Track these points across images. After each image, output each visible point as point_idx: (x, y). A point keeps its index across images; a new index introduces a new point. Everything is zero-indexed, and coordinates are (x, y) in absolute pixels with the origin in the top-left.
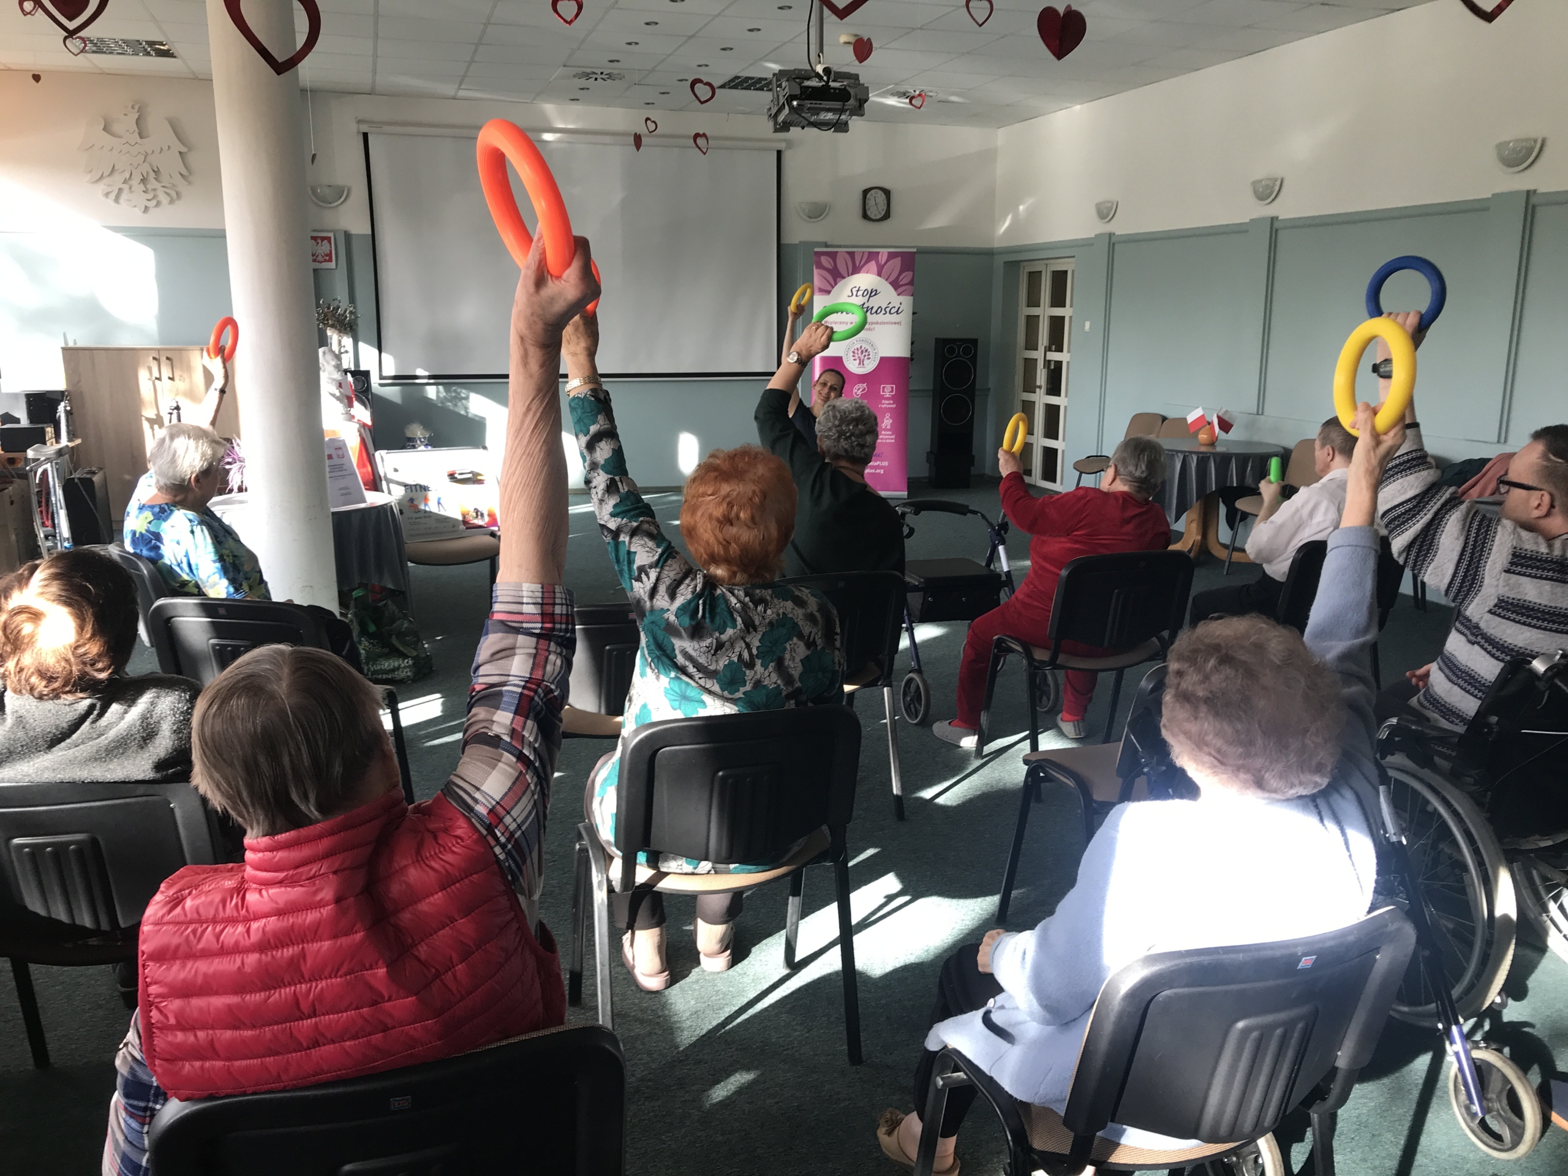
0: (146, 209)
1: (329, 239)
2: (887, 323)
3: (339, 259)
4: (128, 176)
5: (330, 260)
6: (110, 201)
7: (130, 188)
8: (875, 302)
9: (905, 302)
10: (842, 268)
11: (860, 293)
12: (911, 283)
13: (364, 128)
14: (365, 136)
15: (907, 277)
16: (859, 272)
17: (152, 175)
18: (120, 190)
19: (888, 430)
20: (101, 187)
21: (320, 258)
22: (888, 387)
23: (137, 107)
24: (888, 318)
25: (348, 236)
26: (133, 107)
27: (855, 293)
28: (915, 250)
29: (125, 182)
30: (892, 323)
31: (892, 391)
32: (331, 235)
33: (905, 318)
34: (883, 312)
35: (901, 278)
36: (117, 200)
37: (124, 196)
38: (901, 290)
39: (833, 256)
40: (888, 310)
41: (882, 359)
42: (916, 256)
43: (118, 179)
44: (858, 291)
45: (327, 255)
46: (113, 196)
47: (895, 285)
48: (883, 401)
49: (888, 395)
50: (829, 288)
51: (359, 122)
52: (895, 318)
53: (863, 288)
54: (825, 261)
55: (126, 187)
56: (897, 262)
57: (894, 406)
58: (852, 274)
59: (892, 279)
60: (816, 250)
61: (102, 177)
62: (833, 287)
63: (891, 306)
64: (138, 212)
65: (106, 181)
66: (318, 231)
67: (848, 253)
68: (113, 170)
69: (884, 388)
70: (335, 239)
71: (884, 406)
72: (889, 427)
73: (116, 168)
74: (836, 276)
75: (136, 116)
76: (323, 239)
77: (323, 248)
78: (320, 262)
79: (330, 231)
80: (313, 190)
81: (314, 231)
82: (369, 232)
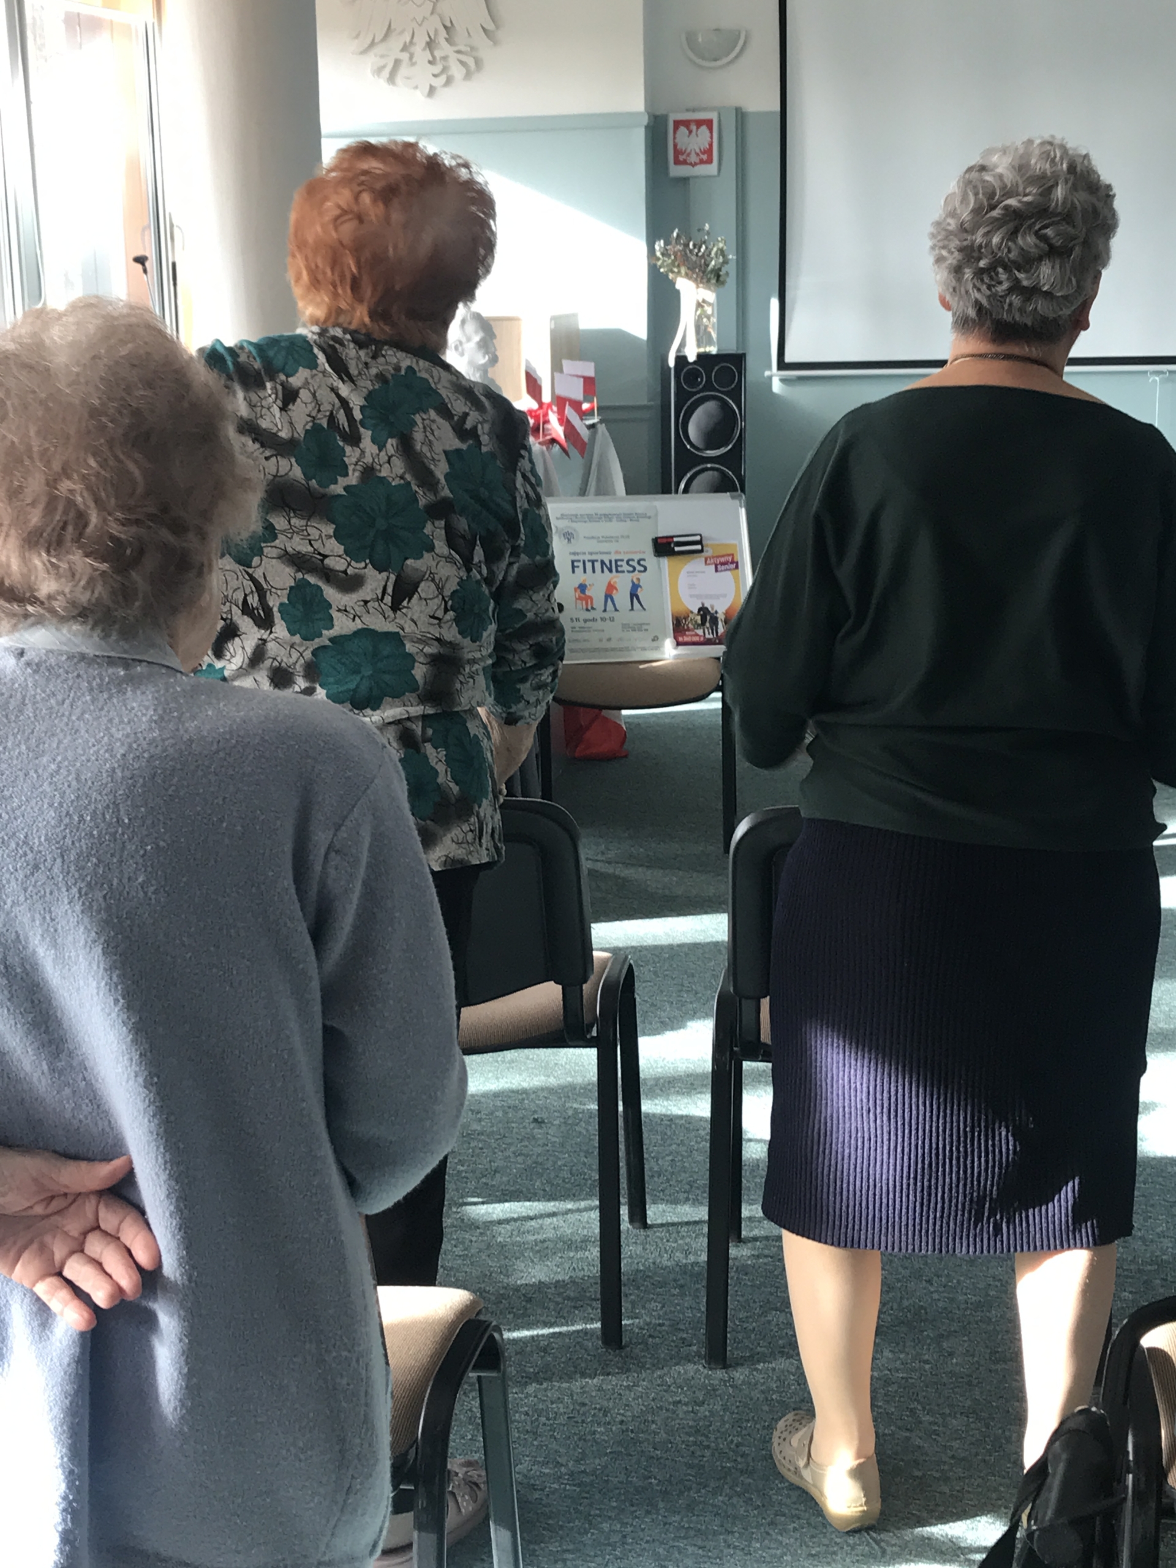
0: (432, 91)
1: (709, 123)
3: (725, 158)
4: (408, 39)
6: (382, 83)
17: (443, 33)
18: (397, 63)
20: (371, 60)
21: (693, 159)
25: (741, 116)
29: (405, 49)
32: (713, 116)
36: (391, 79)
37: (404, 71)
43: (395, 44)
45: (704, 153)
61: (372, 44)
64: (419, 96)
65: (379, 49)
66: (694, 110)
68: (389, 30)
70: (720, 121)
76: (699, 123)
77: (695, 142)
78: (694, 165)
79: (712, 109)
80: (691, 39)
81: (688, 110)
82: (777, 108)
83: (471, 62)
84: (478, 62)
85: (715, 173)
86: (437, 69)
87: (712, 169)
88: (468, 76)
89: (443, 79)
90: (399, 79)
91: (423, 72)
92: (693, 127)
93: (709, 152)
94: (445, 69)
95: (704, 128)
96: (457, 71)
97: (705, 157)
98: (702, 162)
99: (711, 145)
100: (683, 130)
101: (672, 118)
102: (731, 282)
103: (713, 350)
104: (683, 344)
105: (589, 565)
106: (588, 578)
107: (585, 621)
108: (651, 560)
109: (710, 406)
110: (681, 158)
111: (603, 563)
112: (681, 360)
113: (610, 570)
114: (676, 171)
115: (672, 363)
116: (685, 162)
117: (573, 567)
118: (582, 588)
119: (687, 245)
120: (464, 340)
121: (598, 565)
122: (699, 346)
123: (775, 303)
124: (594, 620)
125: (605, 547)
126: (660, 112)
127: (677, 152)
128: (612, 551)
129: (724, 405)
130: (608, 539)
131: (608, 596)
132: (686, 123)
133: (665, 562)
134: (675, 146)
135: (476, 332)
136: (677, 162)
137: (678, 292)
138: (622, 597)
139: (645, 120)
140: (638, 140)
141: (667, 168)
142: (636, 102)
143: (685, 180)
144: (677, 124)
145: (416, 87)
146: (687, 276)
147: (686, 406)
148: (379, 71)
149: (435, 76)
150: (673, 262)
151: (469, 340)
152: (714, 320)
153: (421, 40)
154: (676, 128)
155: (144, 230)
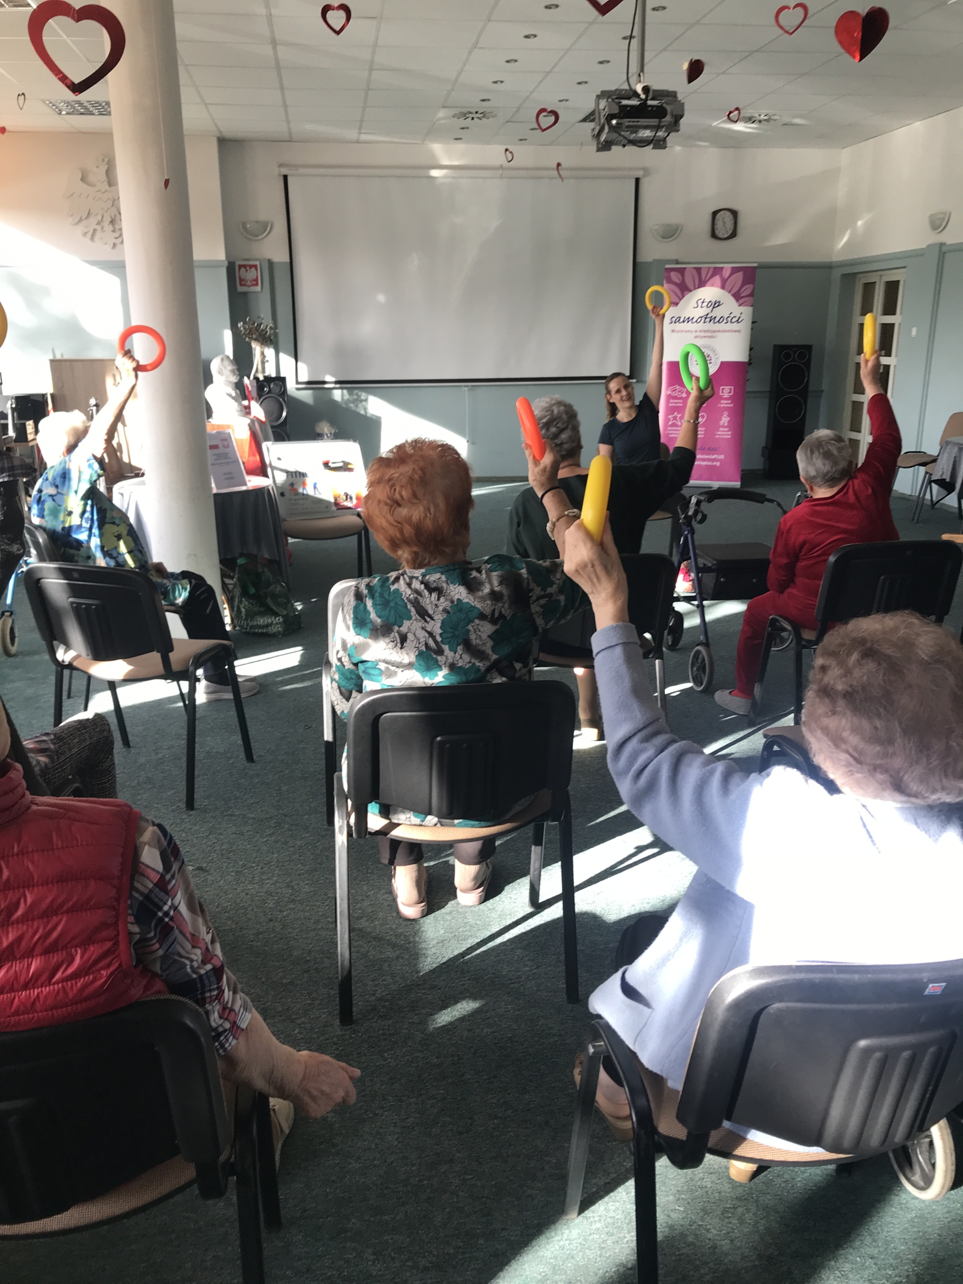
0: (115, 245)
1: (255, 266)
2: (729, 331)
3: (264, 285)
4: (100, 218)
5: (257, 284)
6: (87, 240)
7: (102, 228)
8: (718, 313)
9: (746, 312)
10: (689, 283)
11: (705, 304)
12: (752, 295)
13: (285, 171)
14: (285, 178)
15: (747, 290)
16: (704, 286)
17: (119, 216)
18: (95, 230)
19: (725, 427)
20: (80, 229)
21: (249, 283)
22: (727, 388)
23: (106, 160)
24: (729, 326)
25: (271, 263)
26: (103, 160)
27: (700, 304)
28: (755, 265)
29: (98, 223)
30: (732, 331)
31: (730, 392)
32: (257, 263)
33: (745, 327)
34: (725, 321)
35: (742, 291)
36: (92, 238)
37: (98, 235)
38: (741, 301)
39: (682, 271)
40: (729, 319)
41: (723, 363)
42: (758, 271)
43: (93, 221)
44: (703, 302)
45: (254, 280)
46: (89, 235)
47: (737, 296)
48: (722, 401)
49: (726, 395)
50: (676, 300)
51: (280, 166)
52: (735, 326)
53: (707, 300)
54: (674, 276)
55: (99, 227)
56: (740, 276)
57: (732, 405)
58: (698, 288)
59: (734, 291)
60: (667, 266)
61: (80, 220)
62: (681, 299)
63: (732, 316)
64: (108, 248)
65: (84, 223)
66: (248, 260)
67: (696, 269)
68: (89, 214)
69: (723, 389)
70: (261, 267)
71: (723, 405)
72: (726, 424)
73: (91, 212)
74: (684, 289)
75: (105, 167)
76: (251, 266)
77: (251, 274)
78: (250, 286)
79: (256, 260)
80: (244, 225)
81: (244, 260)
82: (288, 260)
85: (260, 290)
86: (117, 234)
87: (258, 288)
89: (120, 240)
90: (96, 239)
91: (110, 236)
92: (248, 268)
93: (256, 280)
94: (121, 235)
95: (253, 269)
97: (255, 283)
98: (253, 285)
99: (257, 277)
100: (243, 269)
101: (238, 263)
103: (269, 375)
109: (271, 401)
110: (243, 283)
114: (240, 289)
116: (244, 285)
119: (254, 325)
122: (264, 372)
126: (232, 260)
127: (241, 280)
129: (278, 401)
132: (245, 266)
134: (240, 277)
136: (241, 285)
137: (252, 347)
139: (226, 264)
140: (223, 273)
141: (237, 287)
142: (221, 255)
143: (245, 294)
144: (240, 267)
145: (106, 244)
146: (256, 340)
148: (85, 234)
149: (117, 238)
150: (249, 333)
153: (107, 219)
154: (240, 269)
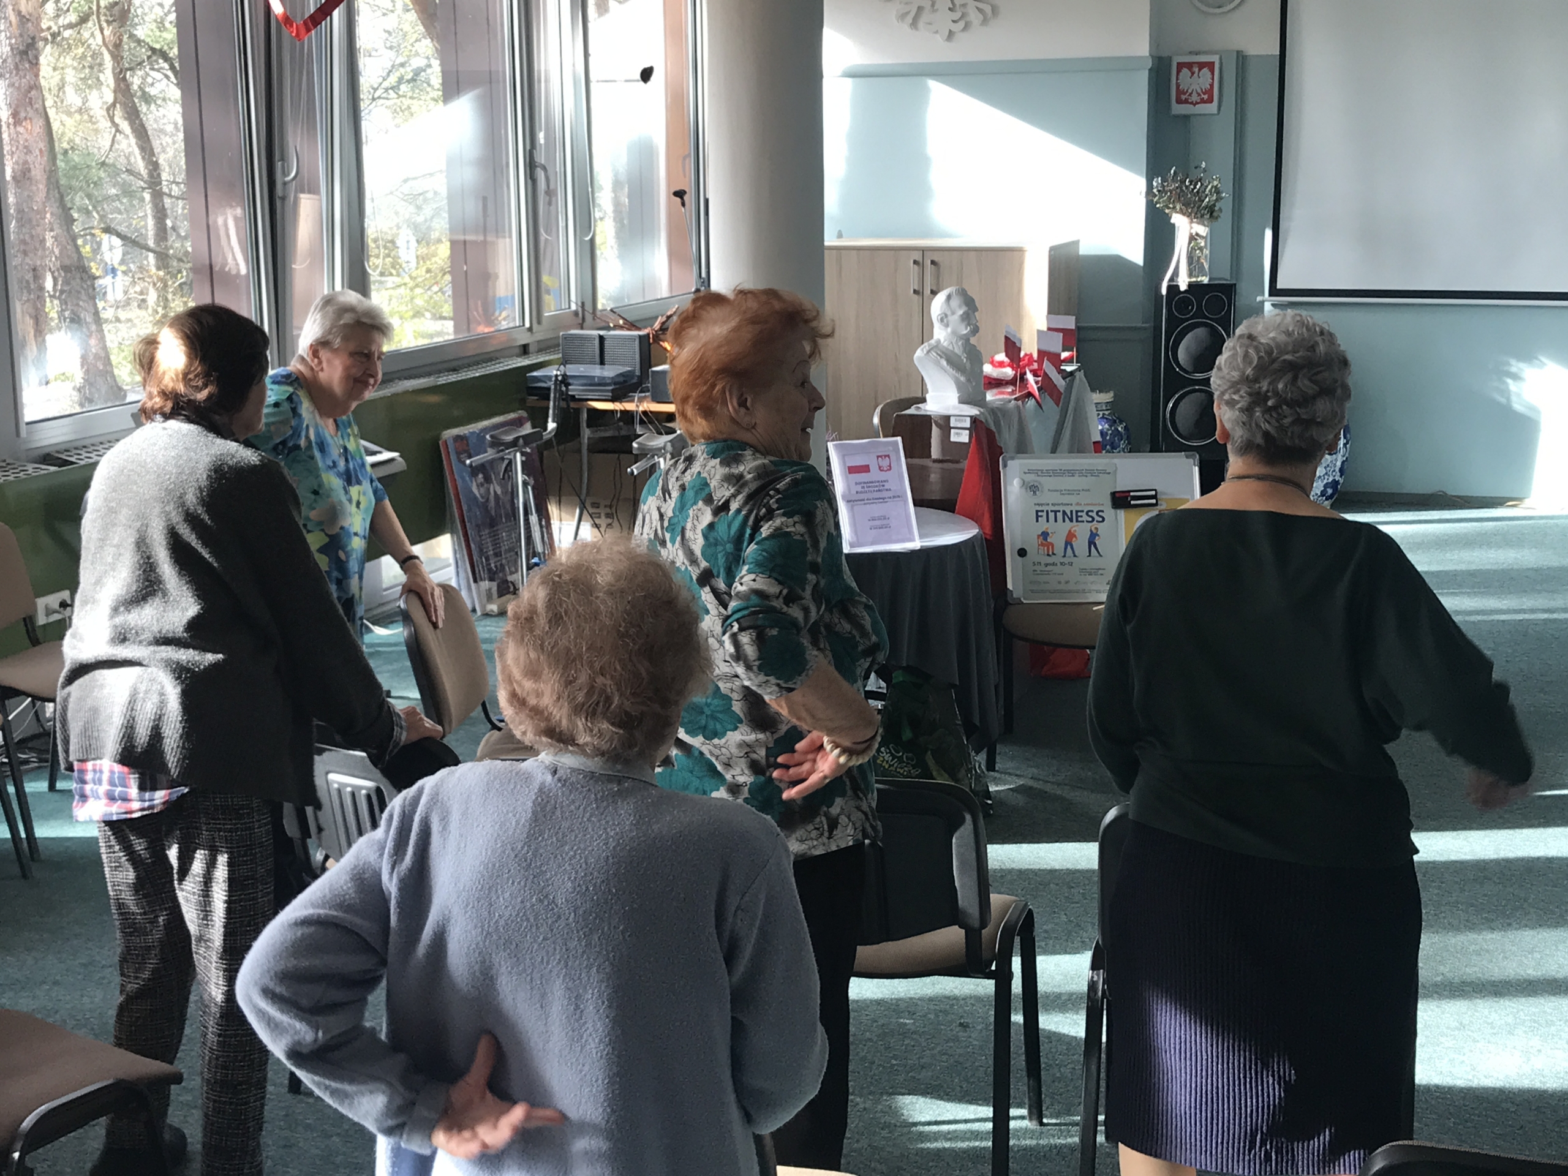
0: (951, 35)
1: (1210, 66)
3: (1225, 99)
5: (1210, 100)
6: (905, 27)
18: (920, 10)
20: (896, 7)
21: (1194, 98)
25: (1242, 59)
32: (1215, 59)
36: (914, 24)
45: (1205, 93)
46: (909, 19)
64: (939, 39)
66: (1197, 53)
70: (1221, 64)
76: (1202, 65)
77: (1197, 82)
78: (1195, 104)
79: (1215, 53)
81: (1191, 53)
82: (1277, 53)
83: (988, 9)
84: (995, 10)
85: (1216, 112)
86: (957, 15)
87: (1212, 108)
88: (985, 21)
89: (962, 24)
90: (921, 24)
91: (944, 19)
92: (1196, 70)
93: (1210, 92)
94: (963, 16)
95: (1205, 70)
96: (974, 17)
97: (1206, 97)
98: (1203, 101)
99: (1212, 85)
100: (1185, 71)
101: (1176, 60)
102: (1226, 217)
103: (1205, 280)
104: (1176, 273)
105: (1052, 515)
106: (1050, 527)
107: (1046, 565)
108: (1109, 512)
109: (1200, 332)
110: (1183, 97)
111: (1064, 513)
112: (1173, 289)
113: (1071, 520)
114: (1178, 109)
115: (1164, 291)
116: (1186, 102)
117: (1037, 517)
118: (1045, 535)
119: (1183, 182)
120: (949, 313)
121: (1060, 515)
122: (1190, 275)
123: (1268, 234)
124: (1054, 564)
125: (1066, 499)
126: (1165, 54)
127: (1179, 92)
128: (1073, 503)
129: (1214, 332)
130: (1070, 492)
131: (1068, 543)
132: (1189, 66)
133: (1122, 514)
134: (1178, 85)
135: (960, 307)
136: (1179, 101)
137: (1174, 225)
138: (1081, 544)
139: (1149, 63)
140: (1142, 81)
141: (1169, 107)
142: (1141, 48)
143: (1186, 118)
144: (1181, 66)
145: (937, 32)
146: (1182, 212)
147: (1177, 330)
148: (903, 16)
149: (954, 21)
150: (1170, 198)
151: (953, 313)
152: (1207, 252)
154: (1178, 72)
155: (684, 158)
